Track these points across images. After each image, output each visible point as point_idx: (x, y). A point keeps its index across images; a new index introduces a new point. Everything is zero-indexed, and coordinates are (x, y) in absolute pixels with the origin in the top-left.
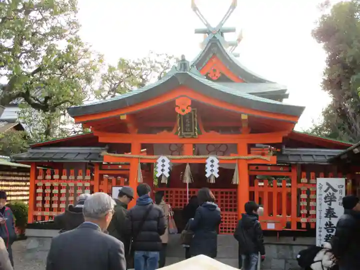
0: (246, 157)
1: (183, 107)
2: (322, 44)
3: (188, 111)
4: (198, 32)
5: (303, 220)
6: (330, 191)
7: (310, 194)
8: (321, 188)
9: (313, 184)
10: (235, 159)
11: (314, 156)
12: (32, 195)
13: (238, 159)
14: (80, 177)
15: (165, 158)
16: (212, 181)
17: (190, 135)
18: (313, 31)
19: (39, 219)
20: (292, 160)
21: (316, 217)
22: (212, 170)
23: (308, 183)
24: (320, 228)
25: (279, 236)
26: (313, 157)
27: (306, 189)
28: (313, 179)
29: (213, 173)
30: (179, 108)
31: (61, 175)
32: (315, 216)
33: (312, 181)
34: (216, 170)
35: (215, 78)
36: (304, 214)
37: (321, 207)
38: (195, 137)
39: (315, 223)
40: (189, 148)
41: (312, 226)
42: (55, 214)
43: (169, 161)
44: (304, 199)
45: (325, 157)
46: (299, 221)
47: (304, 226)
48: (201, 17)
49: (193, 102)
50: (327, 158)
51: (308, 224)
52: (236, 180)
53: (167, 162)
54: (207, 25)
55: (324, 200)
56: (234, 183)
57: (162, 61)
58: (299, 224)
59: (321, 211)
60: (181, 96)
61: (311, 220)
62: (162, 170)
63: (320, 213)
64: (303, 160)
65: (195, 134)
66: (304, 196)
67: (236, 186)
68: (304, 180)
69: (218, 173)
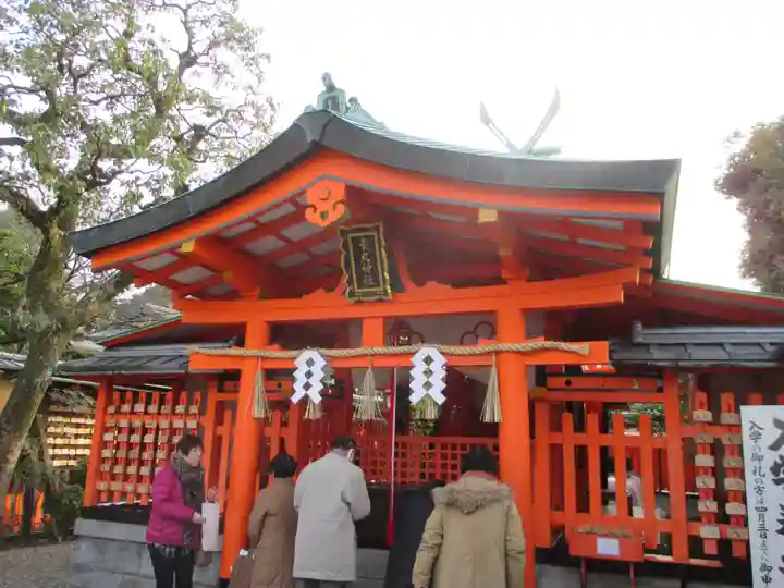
0: (518, 346)
2: (735, 201)
5: (709, 532)
7: (723, 454)
8: (756, 437)
9: (730, 426)
10: (489, 353)
11: (729, 348)
12: (96, 448)
13: (498, 353)
14: (180, 409)
15: (315, 355)
17: (374, 294)
19: (104, 497)
20: (660, 357)
21: (746, 525)
22: (428, 383)
23: (716, 422)
24: (764, 568)
25: (635, 575)
26: (725, 350)
27: (710, 440)
28: (730, 411)
29: (430, 392)
30: (315, 209)
31: (148, 403)
32: (743, 521)
33: (727, 418)
36: (708, 514)
37: (764, 498)
38: (384, 298)
39: (747, 543)
40: (373, 329)
41: (738, 552)
42: (131, 487)
43: (324, 363)
44: (705, 470)
45: (763, 348)
46: (694, 533)
47: (710, 549)
49: (350, 190)
50: (770, 349)
52: (492, 411)
55: (770, 476)
56: (487, 419)
58: (696, 544)
59: (762, 510)
60: (321, 179)
61: (732, 533)
62: (307, 386)
63: (762, 517)
64: (694, 357)
65: (386, 291)
66: (704, 460)
67: (493, 429)
68: (703, 415)
69: (443, 392)
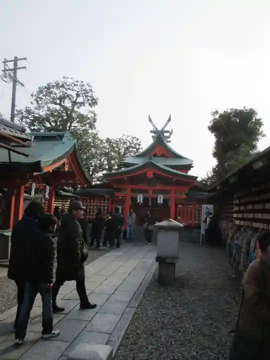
0: (174, 196)
1: (150, 175)
3: (152, 176)
4: (151, 132)
6: (208, 210)
10: (170, 196)
15: (141, 195)
16: (160, 205)
18: (209, 127)
29: (161, 202)
30: (148, 175)
34: (162, 200)
35: (160, 155)
37: (204, 216)
40: (151, 191)
42: (91, 217)
48: (153, 125)
51: (199, 223)
52: (170, 204)
53: (142, 196)
54: (156, 129)
56: (169, 206)
57: (130, 140)
58: (195, 224)
62: (140, 200)
65: (154, 185)
66: (197, 212)
69: (163, 202)
